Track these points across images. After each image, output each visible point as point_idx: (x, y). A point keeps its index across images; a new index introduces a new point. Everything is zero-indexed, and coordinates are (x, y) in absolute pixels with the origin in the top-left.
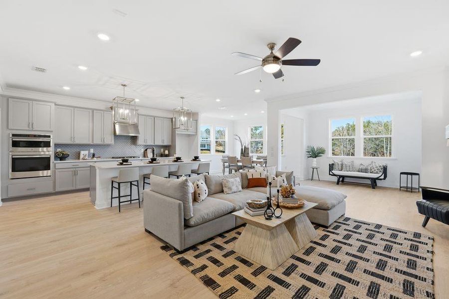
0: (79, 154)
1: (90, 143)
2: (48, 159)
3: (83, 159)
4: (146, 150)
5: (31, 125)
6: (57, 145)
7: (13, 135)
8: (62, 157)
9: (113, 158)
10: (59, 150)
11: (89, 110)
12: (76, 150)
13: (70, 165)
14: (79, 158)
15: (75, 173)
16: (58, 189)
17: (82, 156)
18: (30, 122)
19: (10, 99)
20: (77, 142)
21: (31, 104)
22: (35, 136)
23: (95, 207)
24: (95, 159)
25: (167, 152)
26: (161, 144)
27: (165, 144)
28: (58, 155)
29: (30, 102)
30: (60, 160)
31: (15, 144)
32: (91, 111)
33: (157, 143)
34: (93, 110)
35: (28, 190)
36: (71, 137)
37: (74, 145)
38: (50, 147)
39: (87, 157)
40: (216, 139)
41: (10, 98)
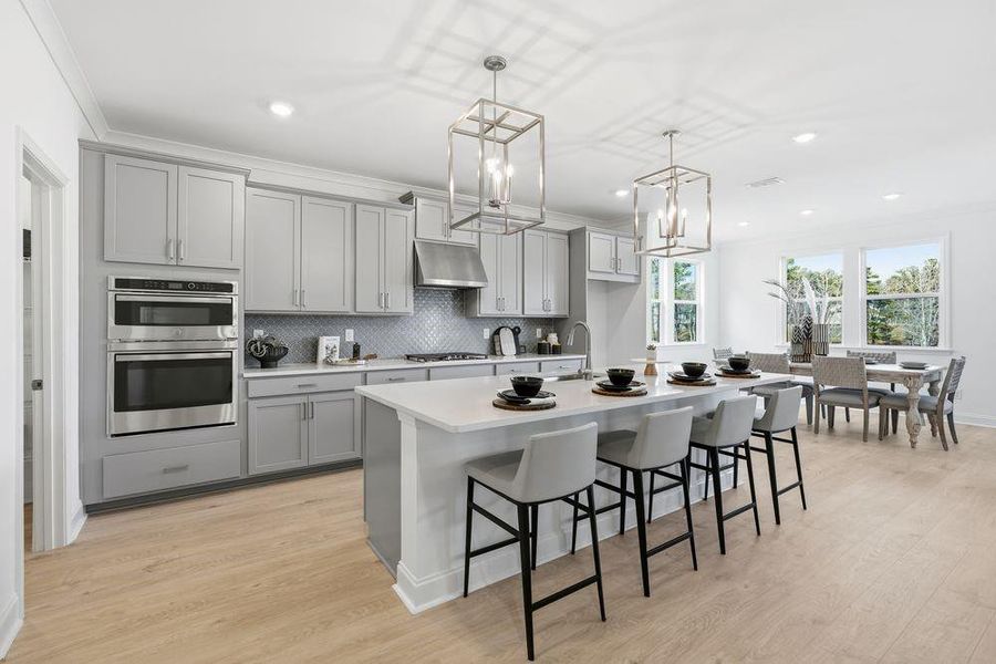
0: (315, 345)
1: (348, 309)
2: (226, 363)
3: (328, 362)
4: (497, 332)
5: (172, 246)
6: (252, 318)
7: (121, 283)
8: (265, 357)
9: (408, 357)
10: (258, 333)
11: (343, 204)
12: (307, 333)
13: (290, 386)
14: (313, 359)
15: (307, 412)
16: (257, 469)
17: (322, 355)
18: (172, 236)
19: (108, 156)
20: (312, 306)
21: (173, 176)
22: (186, 286)
23: (396, 587)
24: (361, 365)
25: (553, 339)
26: (540, 313)
27: (553, 313)
28: (256, 349)
29: (172, 168)
30: (263, 367)
31: (126, 314)
32: (349, 206)
33: (529, 312)
34: (355, 202)
35: (165, 471)
36: (294, 292)
37: (301, 317)
38: (230, 323)
39: (336, 358)
40: (676, 298)
41: (112, 152)
